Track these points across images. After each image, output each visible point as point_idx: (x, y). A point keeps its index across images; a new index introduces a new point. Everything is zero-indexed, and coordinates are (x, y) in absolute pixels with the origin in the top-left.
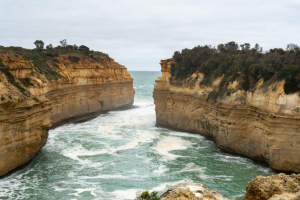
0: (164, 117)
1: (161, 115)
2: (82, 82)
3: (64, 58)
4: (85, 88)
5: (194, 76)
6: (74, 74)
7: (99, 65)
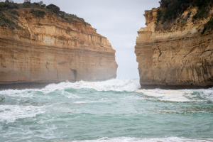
0: (149, 75)
1: (146, 73)
2: (48, 41)
3: (26, 12)
4: (53, 49)
5: (186, 13)
6: (38, 30)
7: (71, 27)
